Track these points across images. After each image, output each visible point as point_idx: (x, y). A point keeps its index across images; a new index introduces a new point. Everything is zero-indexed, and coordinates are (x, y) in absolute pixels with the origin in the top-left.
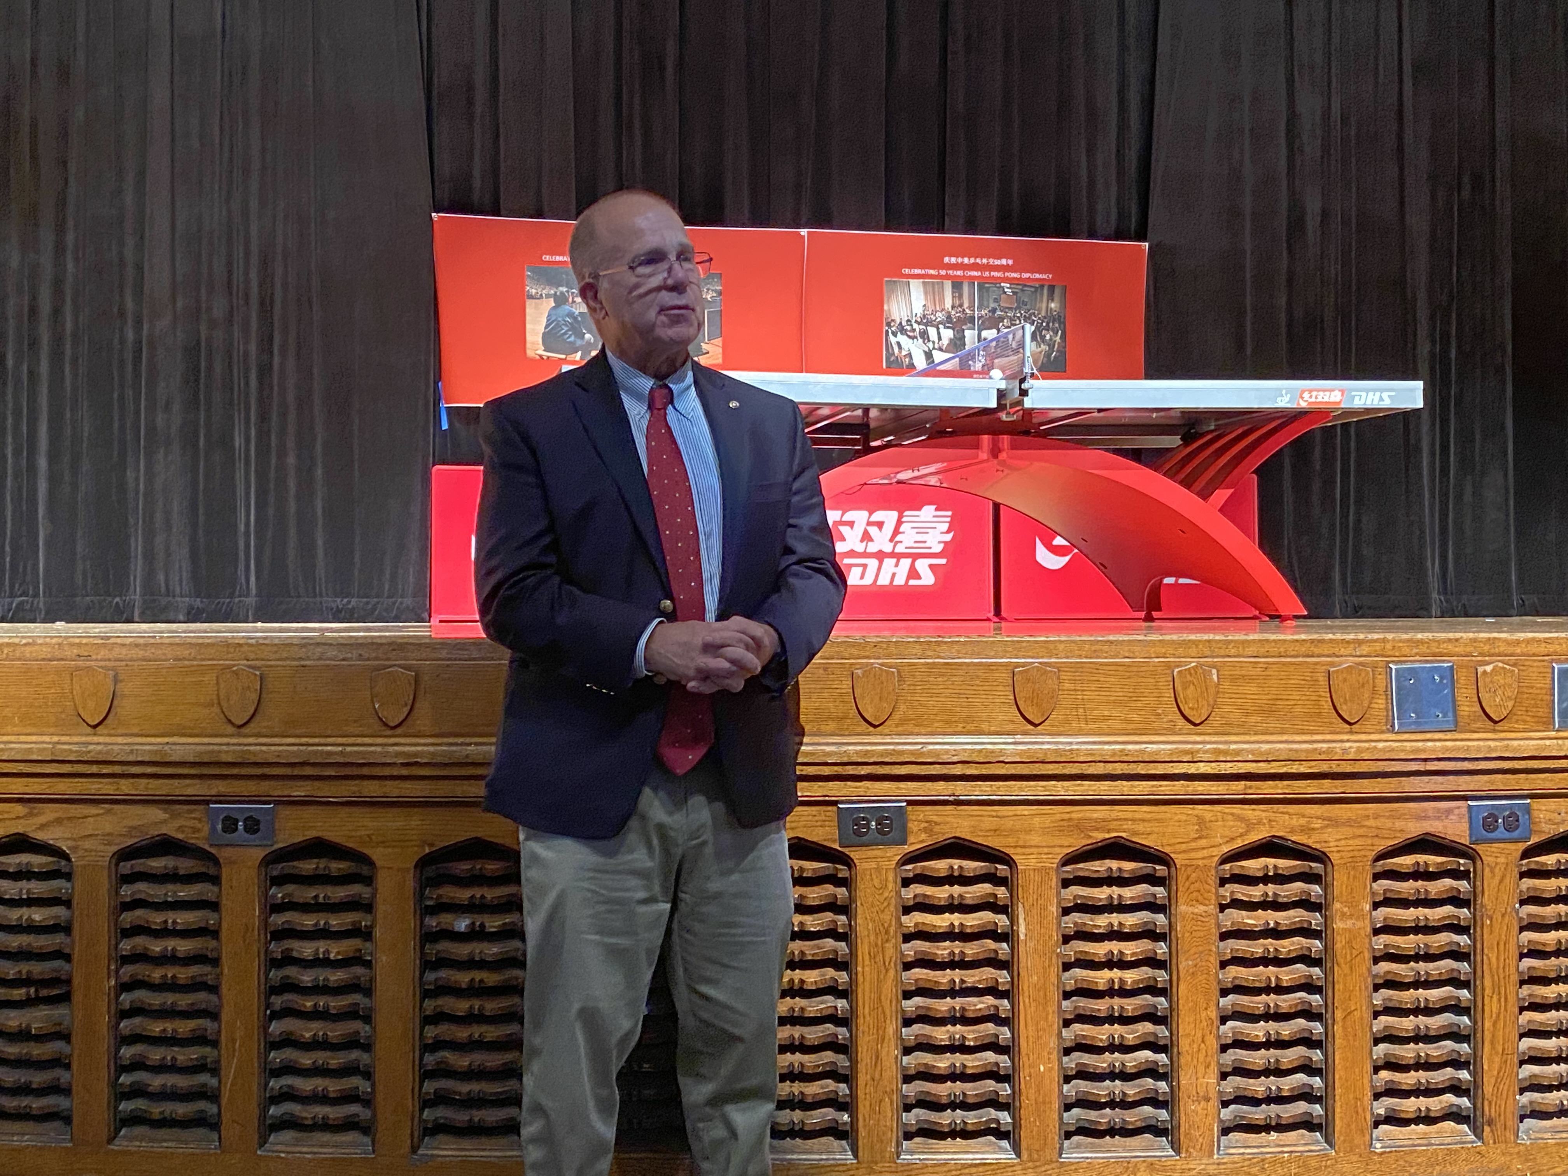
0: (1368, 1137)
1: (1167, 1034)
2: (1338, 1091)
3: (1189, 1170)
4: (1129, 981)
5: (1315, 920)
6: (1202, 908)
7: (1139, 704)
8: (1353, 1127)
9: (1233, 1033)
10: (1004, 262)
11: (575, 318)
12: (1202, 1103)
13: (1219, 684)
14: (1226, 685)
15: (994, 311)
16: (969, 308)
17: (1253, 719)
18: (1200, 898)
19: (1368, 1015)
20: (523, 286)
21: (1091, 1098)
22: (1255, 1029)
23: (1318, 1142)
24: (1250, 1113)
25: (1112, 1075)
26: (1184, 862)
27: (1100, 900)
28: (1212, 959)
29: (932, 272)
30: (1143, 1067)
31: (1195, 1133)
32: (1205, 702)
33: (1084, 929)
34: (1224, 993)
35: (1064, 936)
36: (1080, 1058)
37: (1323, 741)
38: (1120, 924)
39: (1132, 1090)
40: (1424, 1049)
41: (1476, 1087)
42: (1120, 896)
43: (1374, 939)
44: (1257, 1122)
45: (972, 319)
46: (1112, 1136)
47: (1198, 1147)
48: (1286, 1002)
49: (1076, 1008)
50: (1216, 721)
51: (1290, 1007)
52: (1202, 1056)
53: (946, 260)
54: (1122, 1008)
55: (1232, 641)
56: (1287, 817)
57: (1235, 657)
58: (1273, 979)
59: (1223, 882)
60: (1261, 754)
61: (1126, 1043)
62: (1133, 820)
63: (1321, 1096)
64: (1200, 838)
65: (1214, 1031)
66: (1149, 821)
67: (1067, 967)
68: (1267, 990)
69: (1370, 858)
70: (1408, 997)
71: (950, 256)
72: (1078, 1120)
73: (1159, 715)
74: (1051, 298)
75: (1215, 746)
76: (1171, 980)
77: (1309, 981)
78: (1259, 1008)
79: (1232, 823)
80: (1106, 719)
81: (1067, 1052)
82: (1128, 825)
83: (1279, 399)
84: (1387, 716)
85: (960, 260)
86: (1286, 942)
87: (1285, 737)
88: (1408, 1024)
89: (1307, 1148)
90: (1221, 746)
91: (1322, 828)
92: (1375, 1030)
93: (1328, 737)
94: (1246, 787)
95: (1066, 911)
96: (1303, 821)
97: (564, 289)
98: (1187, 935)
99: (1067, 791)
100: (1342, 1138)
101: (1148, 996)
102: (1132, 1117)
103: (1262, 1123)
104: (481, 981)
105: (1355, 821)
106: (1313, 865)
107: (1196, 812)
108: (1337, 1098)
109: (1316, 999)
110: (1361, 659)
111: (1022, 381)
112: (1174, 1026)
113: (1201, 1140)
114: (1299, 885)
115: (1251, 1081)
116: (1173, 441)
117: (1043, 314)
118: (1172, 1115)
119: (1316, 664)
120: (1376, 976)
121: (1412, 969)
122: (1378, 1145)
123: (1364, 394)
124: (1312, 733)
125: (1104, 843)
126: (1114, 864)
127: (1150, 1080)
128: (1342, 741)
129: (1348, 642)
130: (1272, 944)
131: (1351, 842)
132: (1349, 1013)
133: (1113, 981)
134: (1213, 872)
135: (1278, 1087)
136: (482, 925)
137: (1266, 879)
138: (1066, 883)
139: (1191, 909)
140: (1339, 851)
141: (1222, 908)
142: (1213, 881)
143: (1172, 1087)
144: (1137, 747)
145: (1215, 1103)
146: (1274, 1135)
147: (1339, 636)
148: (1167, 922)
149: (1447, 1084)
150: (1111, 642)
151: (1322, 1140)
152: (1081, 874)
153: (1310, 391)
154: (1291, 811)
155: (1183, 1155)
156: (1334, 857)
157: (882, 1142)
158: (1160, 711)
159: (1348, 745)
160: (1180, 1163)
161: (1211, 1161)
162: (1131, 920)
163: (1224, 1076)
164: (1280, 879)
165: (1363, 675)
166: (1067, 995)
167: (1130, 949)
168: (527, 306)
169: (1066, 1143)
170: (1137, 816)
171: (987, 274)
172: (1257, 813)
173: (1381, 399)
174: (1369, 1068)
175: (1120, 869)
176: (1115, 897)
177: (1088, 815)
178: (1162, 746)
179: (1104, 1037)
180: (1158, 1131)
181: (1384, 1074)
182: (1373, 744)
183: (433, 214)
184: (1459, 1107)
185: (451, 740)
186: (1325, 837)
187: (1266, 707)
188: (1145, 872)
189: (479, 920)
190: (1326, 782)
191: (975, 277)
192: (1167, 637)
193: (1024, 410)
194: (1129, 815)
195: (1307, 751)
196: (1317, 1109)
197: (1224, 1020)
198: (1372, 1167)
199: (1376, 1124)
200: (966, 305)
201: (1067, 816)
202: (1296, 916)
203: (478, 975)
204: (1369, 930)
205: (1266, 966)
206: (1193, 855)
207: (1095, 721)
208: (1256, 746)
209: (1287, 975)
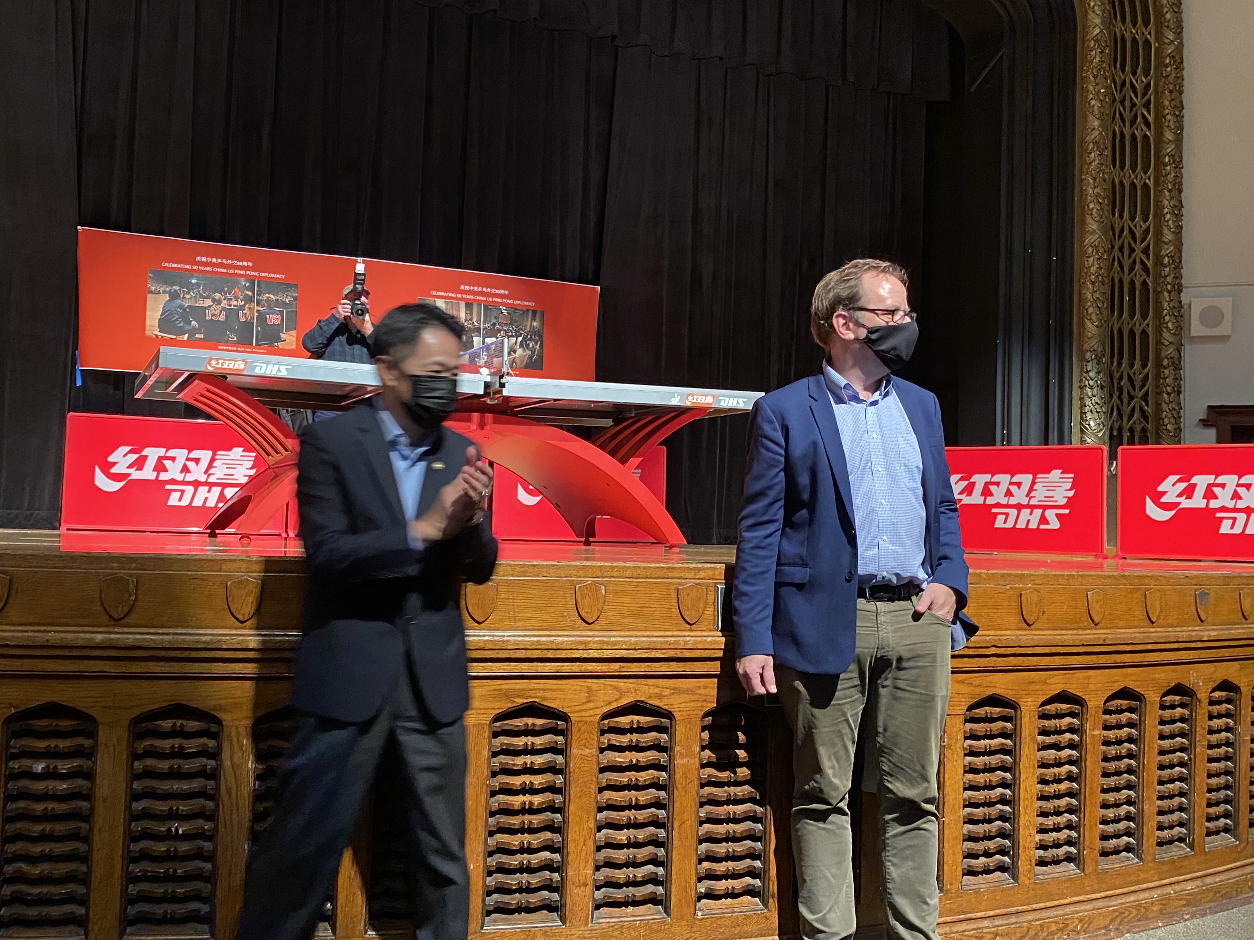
0: (693, 909)
1: (561, 839)
2: (674, 877)
3: (571, 935)
4: (536, 803)
5: (663, 758)
6: (588, 751)
7: (552, 609)
8: (683, 901)
9: (606, 838)
10: (502, 292)
11: (184, 310)
12: (582, 888)
13: (605, 596)
14: (610, 596)
15: (494, 325)
16: (477, 321)
17: (626, 621)
18: (587, 744)
19: (695, 824)
20: (147, 283)
21: (506, 886)
22: (620, 835)
23: (660, 912)
24: (614, 894)
25: (521, 870)
26: (577, 719)
27: (519, 746)
28: (593, 786)
29: (453, 295)
30: (543, 863)
31: (577, 909)
32: (596, 608)
33: (507, 767)
34: (600, 810)
35: (492, 772)
36: (500, 858)
37: (672, 636)
38: (532, 763)
39: (534, 880)
40: (731, 847)
41: (765, 871)
42: (533, 743)
43: (702, 771)
44: (620, 900)
45: (478, 330)
46: (520, 913)
47: (578, 919)
48: (642, 815)
49: (498, 823)
50: (602, 622)
51: (644, 818)
52: (583, 854)
53: (462, 287)
54: (530, 822)
55: (616, 567)
56: (647, 687)
57: (617, 577)
58: (634, 800)
59: (603, 732)
60: (631, 644)
61: (532, 847)
62: (544, 690)
63: (663, 881)
64: (588, 702)
65: (592, 837)
66: (554, 690)
67: (493, 794)
68: (629, 807)
69: (701, 715)
70: (722, 811)
71: (465, 285)
72: (496, 902)
73: (565, 617)
74: (534, 318)
75: (601, 639)
76: (564, 801)
77: (658, 800)
78: (623, 820)
79: (610, 692)
80: (529, 619)
81: (491, 854)
82: (541, 694)
83: (673, 399)
84: (714, 619)
85: (471, 288)
86: (643, 774)
87: (648, 633)
88: (721, 829)
89: (652, 917)
90: (605, 639)
91: (670, 695)
92: (700, 834)
93: (675, 633)
94: (621, 667)
95: (495, 754)
96: (657, 690)
97: (177, 288)
98: (577, 770)
99: (499, 669)
100: (675, 910)
101: (549, 813)
102: (534, 899)
103: (623, 900)
104: (53, 809)
105: (691, 690)
106: (663, 720)
107: (586, 684)
108: (673, 882)
109: (662, 813)
110: (698, 581)
111: (501, 377)
112: (565, 835)
113: (580, 913)
114: (653, 734)
115: (617, 871)
116: (607, 422)
117: (528, 329)
118: (561, 896)
119: (670, 583)
120: (701, 797)
121: (726, 792)
122: (700, 914)
123: (727, 399)
124: (665, 630)
125: (525, 705)
126: (530, 721)
127: (548, 873)
128: (684, 636)
129: (691, 569)
130: (633, 775)
131: (688, 705)
132: (683, 823)
133: (525, 803)
134: (596, 725)
135: (634, 875)
136: (55, 767)
137: (631, 730)
138: (496, 735)
139: (580, 752)
140: (680, 711)
141: (602, 751)
142: (596, 731)
143: (562, 877)
144: (548, 639)
145: (590, 887)
146: (630, 909)
147: (685, 565)
148: (564, 761)
149: (746, 870)
150: (534, 566)
151: (663, 911)
152: (507, 728)
153: (693, 395)
154: (650, 683)
155: (568, 925)
156: (677, 715)
157: (354, 922)
158: (565, 614)
159: (688, 639)
160: (565, 930)
161: (586, 928)
162: (539, 760)
163: (598, 868)
164: (641, 730)
165: (700, 591)
166: (492, 814)
167: (538, 780)
168: (148, 299)
169: (487, 919)
170: (547, 687)
171: (490, 299)
172: (627, 685)
173: (738, 403)
174: (694, 860)
175: (533, 724)
176: (529, 743)
177: (513, 686)
178: (566, 639)
179: (517, 843)
180: (550, 907)
181: (706, 864)
182: (704, 638)
183: (79, 227)
184: (754, 885)
185: (35, 628)
186: (671, 701)
187: (636, 612)
188: (550, 726)
189: (53, 763)
190: (673, 664)
191: (481, 301)
192: (573, 563)
193: (504, 397)
194: (541, 686)
195: (661, 643)
196: (660, 890)
197: (599, 829)
198: (695, 929)
199: (699, 899)
200: (474, 320)
201: (498, 687)
202: (651, 755)
203: (51, 805)
204: (698, 765)
205: (630, 791)
206: (583, 714)
207: (521, 620)
208: (626, 639)
209: (643, 797)
